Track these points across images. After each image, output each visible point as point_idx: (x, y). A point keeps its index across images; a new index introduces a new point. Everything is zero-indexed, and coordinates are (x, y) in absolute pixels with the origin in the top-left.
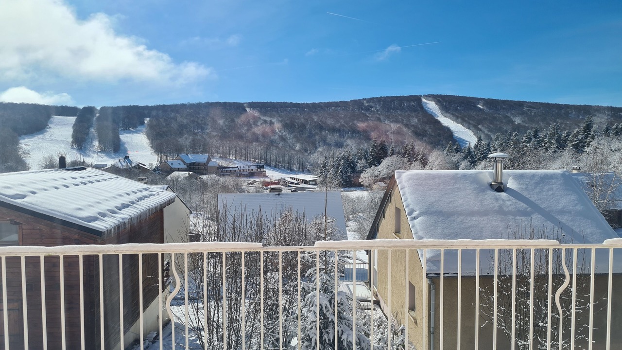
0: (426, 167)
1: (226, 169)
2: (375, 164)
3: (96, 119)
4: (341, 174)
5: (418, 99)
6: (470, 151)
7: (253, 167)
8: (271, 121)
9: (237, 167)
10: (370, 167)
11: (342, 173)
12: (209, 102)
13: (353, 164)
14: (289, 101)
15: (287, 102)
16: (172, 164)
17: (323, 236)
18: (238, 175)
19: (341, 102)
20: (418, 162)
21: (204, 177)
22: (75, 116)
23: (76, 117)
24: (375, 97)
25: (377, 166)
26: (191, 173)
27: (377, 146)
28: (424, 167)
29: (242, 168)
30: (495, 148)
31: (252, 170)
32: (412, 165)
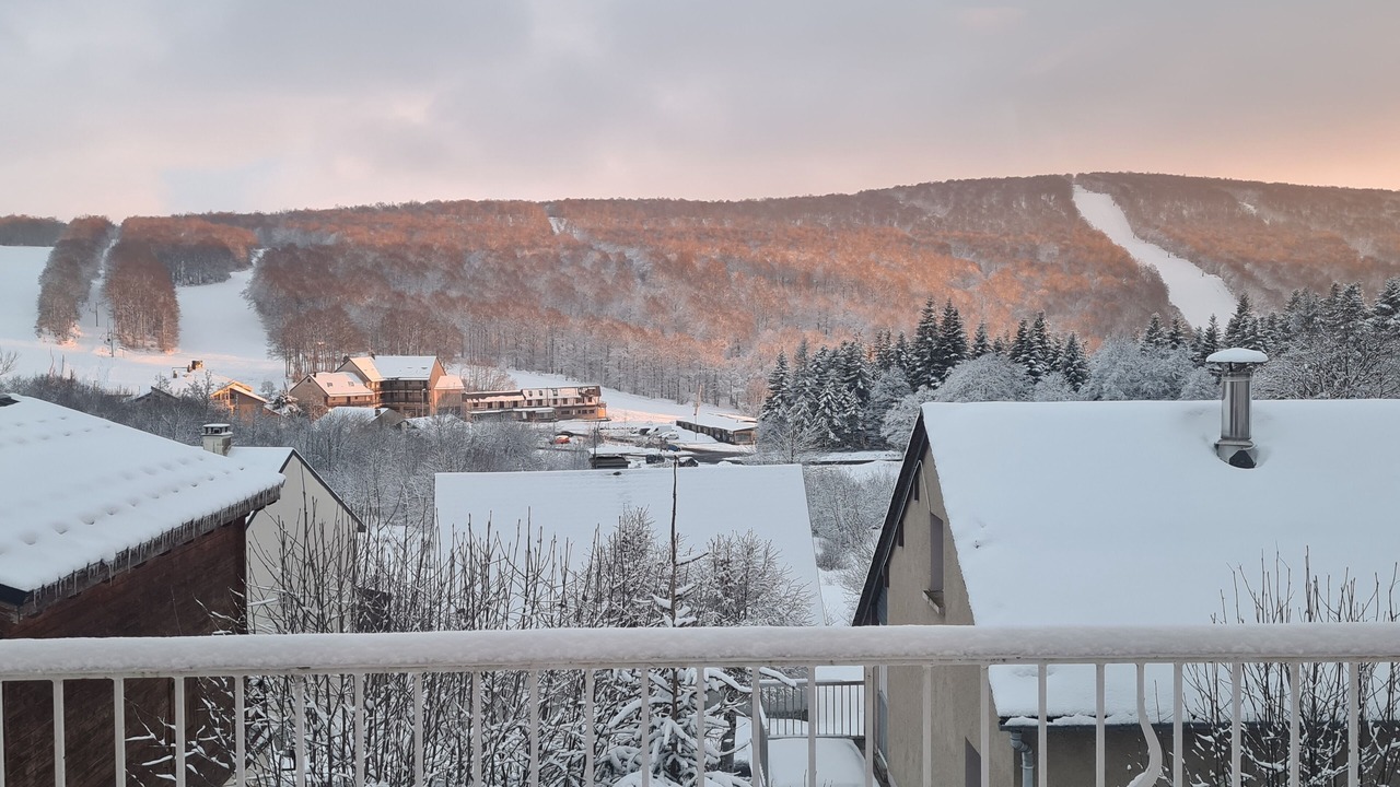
0: (1083, 388)
1: (488, 400)
2: (929, 384)
3: (109, 253)
4: (827, 411)
5: (1059, 186)
6: (1214, 342)
7: (569, 390)
8: (621, 254)
9: (521, 393)
10: (915, 391)
11: (830, 408)
12: (439, 202)
13: (864, 382)
14: (674, 197)
15: (668, 200)
16: (330, 385)
17: (667, 603)
18: (525, 416)
19: (831, 197)
20: (1058, 377)
21: (421, 422)
22: (50, 246)
23: (52, 248)
24: (933, 181)
25: (935, 388)
26: (383, 410)
27: (934, 327)
28: (1076, 390)
29: (536, 396)
30: (1288, 331)
31: (565, 400)
32: (1039, 385)
